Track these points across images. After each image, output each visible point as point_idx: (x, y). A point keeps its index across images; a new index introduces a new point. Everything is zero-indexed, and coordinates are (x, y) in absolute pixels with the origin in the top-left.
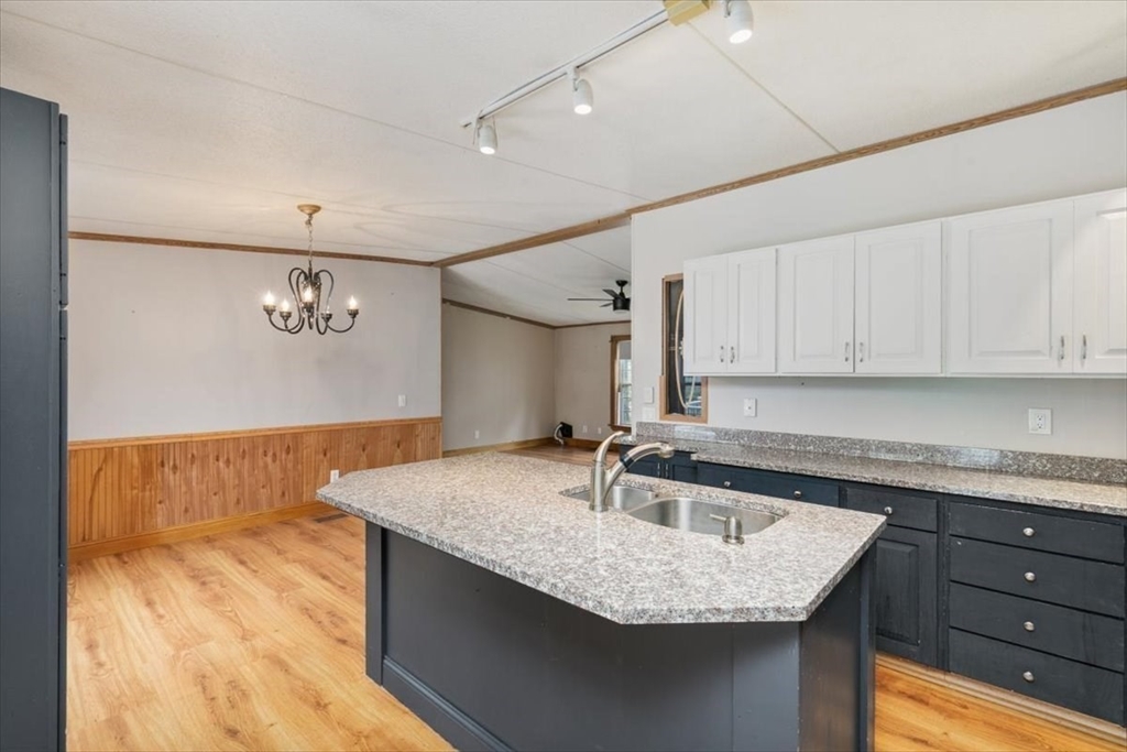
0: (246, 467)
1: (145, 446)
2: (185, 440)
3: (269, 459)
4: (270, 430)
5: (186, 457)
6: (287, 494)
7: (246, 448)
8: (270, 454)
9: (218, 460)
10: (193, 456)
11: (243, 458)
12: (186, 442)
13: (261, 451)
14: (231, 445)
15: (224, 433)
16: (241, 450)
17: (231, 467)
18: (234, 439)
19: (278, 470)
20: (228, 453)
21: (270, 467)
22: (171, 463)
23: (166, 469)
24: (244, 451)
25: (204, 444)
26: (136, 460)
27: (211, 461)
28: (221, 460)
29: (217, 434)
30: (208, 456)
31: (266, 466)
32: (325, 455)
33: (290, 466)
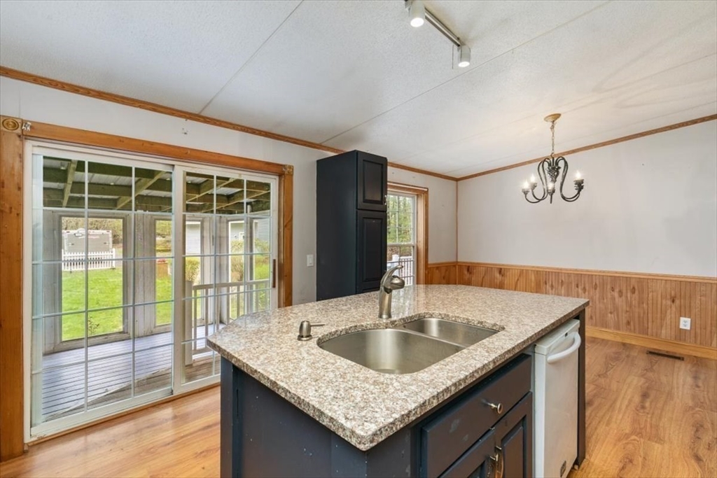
0: (597, 296)
1: (537, 271)
2: (558, 271)
3: (616, 294)
4: (616, 273)
5: (558, 281)
6: (632, 323)
7: (598, 283)
8: (617, 290)
9: (577, 287)
10: (562, 281)
11: (596, 289)
12: (559, 273)
13: (609, 287)
14: (586, 279)
15: (582, 271)
16: (594, 284)
17: (587, 293)
18: (589, 275)
19: (624, 304)
20: (585, 284)
21: (617, 300)
22: (550, 283)
23: (548, 286)
24: (596, 284)
25: (569, 275)
26: (533, 278)
27: (573, 287)
28: (580, 287)
29: (576, 270)
30: (571, 283)
31: (613, 299)
32: (673, 301)
33: (635, 303)
